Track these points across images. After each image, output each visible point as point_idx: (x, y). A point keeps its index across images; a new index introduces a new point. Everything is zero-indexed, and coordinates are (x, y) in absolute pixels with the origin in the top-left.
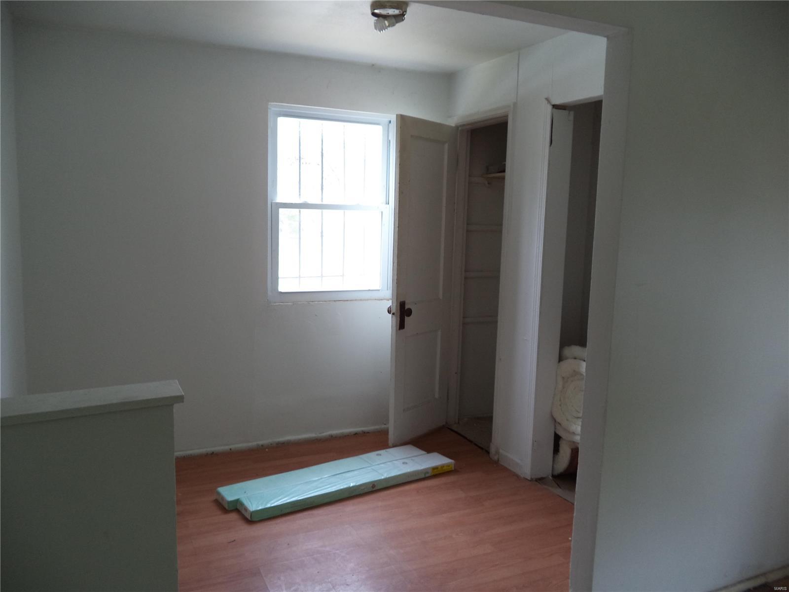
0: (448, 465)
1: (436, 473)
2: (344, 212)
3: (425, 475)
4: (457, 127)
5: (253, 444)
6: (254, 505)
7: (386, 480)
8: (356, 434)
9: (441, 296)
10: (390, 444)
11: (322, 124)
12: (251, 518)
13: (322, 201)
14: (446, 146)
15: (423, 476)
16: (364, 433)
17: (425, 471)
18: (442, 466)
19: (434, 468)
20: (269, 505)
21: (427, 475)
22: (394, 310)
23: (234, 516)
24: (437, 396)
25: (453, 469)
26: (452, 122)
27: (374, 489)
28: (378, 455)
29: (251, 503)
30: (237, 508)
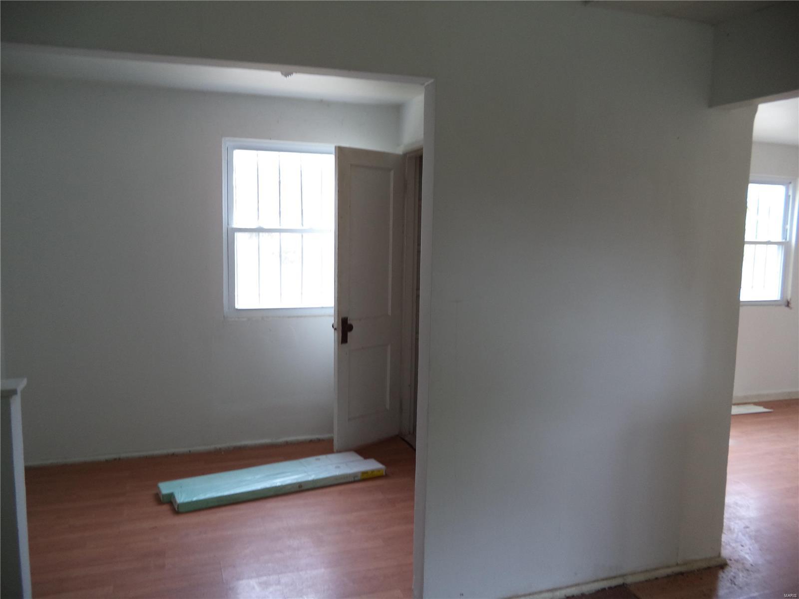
0: (379, 470)
1: (366, 477)
2: (302, 236)
3: (354, 478)
4: (405, 155)
5: (211, 447)
6: (182, 498)
7: (313, 481)
8: (311, 441)
9: (390, 313)
10: (335, 450)
11: (279, 156)
12: (178, 509)
13: (280, 226)
14: (392, 173)
15: (352, 479)
16: (319, 441)
17: (354, 475)
18: (373, 471)
19: (364, 473)
20: (195, 499)
21: (356, 479)
22: (336, 326)
23: (166, 508)
24: (388, 407)
25: (384, 474)
26: (399, 150)
27: (301, 489)
28: (317, 459)
29: (181, 496)
30: (169, 500)
